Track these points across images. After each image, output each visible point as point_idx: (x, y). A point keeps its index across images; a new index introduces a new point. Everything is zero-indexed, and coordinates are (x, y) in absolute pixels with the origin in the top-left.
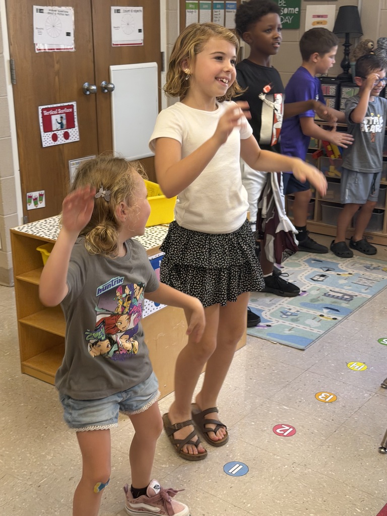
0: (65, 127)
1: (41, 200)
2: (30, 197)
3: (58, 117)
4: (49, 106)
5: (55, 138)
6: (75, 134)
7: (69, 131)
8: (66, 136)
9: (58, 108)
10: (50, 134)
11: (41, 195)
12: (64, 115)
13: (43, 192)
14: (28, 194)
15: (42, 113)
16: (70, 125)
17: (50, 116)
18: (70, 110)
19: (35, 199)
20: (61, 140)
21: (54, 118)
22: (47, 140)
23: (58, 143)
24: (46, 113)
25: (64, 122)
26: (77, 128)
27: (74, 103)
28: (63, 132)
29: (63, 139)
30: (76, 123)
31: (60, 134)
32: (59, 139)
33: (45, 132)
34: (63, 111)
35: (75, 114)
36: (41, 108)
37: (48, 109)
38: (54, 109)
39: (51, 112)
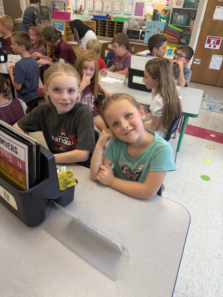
0: (215, 44)
1: (199, 62)
2: (196, 60)
3: (214, 41)
4: (212, 36)
5: (210, 46)
6: (218, 47)
7: (216, 45)
8: (215, 47)
9: (214, 38)
10: (209, 45)
11: (199, 61)
12: (216, 40)
13: (200, 60)
14: (195, 59)
15: (208, 38)
16: (218, 44)
17: (211, 39)
18: (219, 39)
19: (197, 61)
20: (212, 47)
21: (212, 40)
22: (207, 46)
23: (210, 48)
24: (210, 38)
25: (215, 42)
26: (219, 45)
27: (222, 38)
28: (214, 45)
29: (213, 47)
30: (220, 44)
31: (212, 46)
32: (211, 47)
33: (207, 43)
34: (216, 39)
35: (221, 41)
36: (208, 36)
37: (211, 37)
38: (213, 38)
39: (212, 38)
